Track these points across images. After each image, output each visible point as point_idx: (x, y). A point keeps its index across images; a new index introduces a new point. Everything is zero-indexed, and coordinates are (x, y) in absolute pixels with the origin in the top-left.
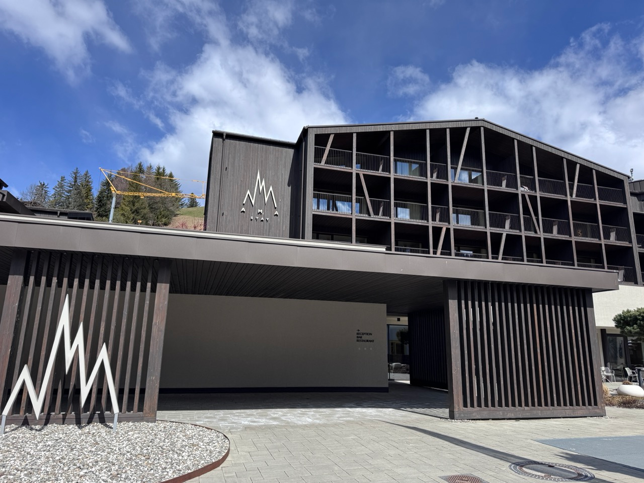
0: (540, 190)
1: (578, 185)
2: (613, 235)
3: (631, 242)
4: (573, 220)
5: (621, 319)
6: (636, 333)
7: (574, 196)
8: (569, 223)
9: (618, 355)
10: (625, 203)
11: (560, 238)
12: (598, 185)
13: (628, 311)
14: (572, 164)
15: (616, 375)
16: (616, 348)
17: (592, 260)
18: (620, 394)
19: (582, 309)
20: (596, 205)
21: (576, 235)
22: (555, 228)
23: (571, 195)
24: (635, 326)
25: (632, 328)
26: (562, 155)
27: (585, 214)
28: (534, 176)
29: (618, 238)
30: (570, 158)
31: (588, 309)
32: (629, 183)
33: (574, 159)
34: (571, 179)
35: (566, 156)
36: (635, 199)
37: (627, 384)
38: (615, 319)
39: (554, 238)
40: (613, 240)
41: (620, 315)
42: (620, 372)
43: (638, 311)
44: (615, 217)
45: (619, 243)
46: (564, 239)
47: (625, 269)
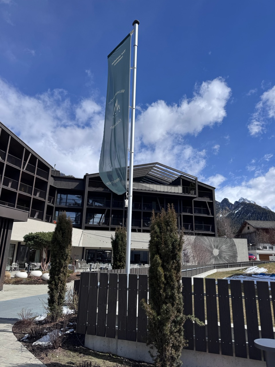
0: (7, 161)
1: (28, 164)
2: (38, 194)
3: (45, 199)
4: (21, 182)
5: (27, 237)
6: (32, 245)
7: (25, 169)
8: (18, 183)
9: (25, 256)
10: (48, 179)
11: (11, 190)
12: (37, 167)
13: (32, 233)
14: (28, 152)
15: (20, 267)
16: (25, 252)
17: (25, 205)
18: (16, 277)
19: (6, 230)
20: (34, 176)
21: (20, 190)
22: (10, 184)
23: (23, 168)
24: (32, 241)
25: (31, 242)
26: (24, 146)
27: (27, 180)
28: (6, 152)
29: (40, 196)
30: (28, 149)
31: (9, 230)
32: (52, 170)
33: (30, 150)
34: (26, 160)
35: (26, 147)
36: (52, 178)
37: (22, 272)
38: (24, 237)
39: (8, 189)
40: (37, 197)
41: (27, 235)
42: (22, 265)
43: (36, 234)
44: (41, 185)
45: (40, 199)
46: (13, 191)
47: (39, 212)
